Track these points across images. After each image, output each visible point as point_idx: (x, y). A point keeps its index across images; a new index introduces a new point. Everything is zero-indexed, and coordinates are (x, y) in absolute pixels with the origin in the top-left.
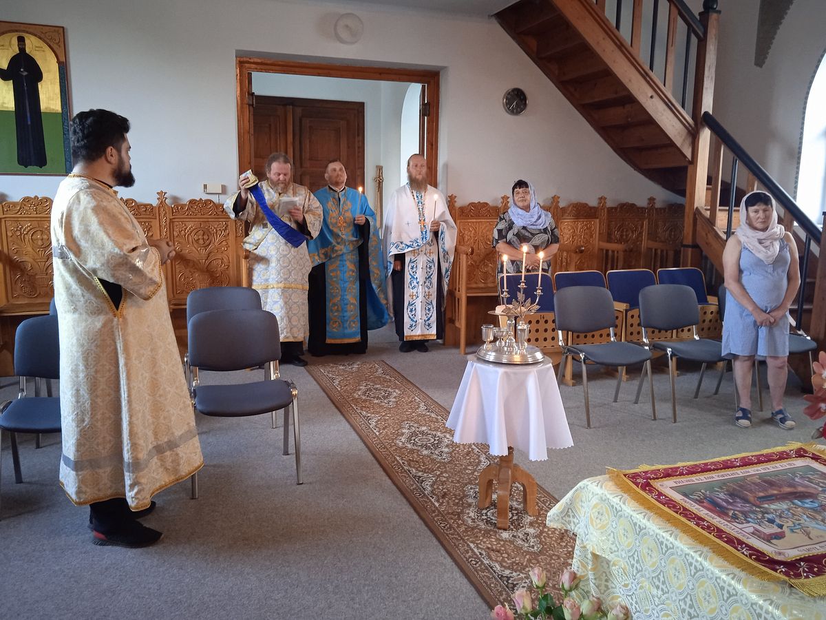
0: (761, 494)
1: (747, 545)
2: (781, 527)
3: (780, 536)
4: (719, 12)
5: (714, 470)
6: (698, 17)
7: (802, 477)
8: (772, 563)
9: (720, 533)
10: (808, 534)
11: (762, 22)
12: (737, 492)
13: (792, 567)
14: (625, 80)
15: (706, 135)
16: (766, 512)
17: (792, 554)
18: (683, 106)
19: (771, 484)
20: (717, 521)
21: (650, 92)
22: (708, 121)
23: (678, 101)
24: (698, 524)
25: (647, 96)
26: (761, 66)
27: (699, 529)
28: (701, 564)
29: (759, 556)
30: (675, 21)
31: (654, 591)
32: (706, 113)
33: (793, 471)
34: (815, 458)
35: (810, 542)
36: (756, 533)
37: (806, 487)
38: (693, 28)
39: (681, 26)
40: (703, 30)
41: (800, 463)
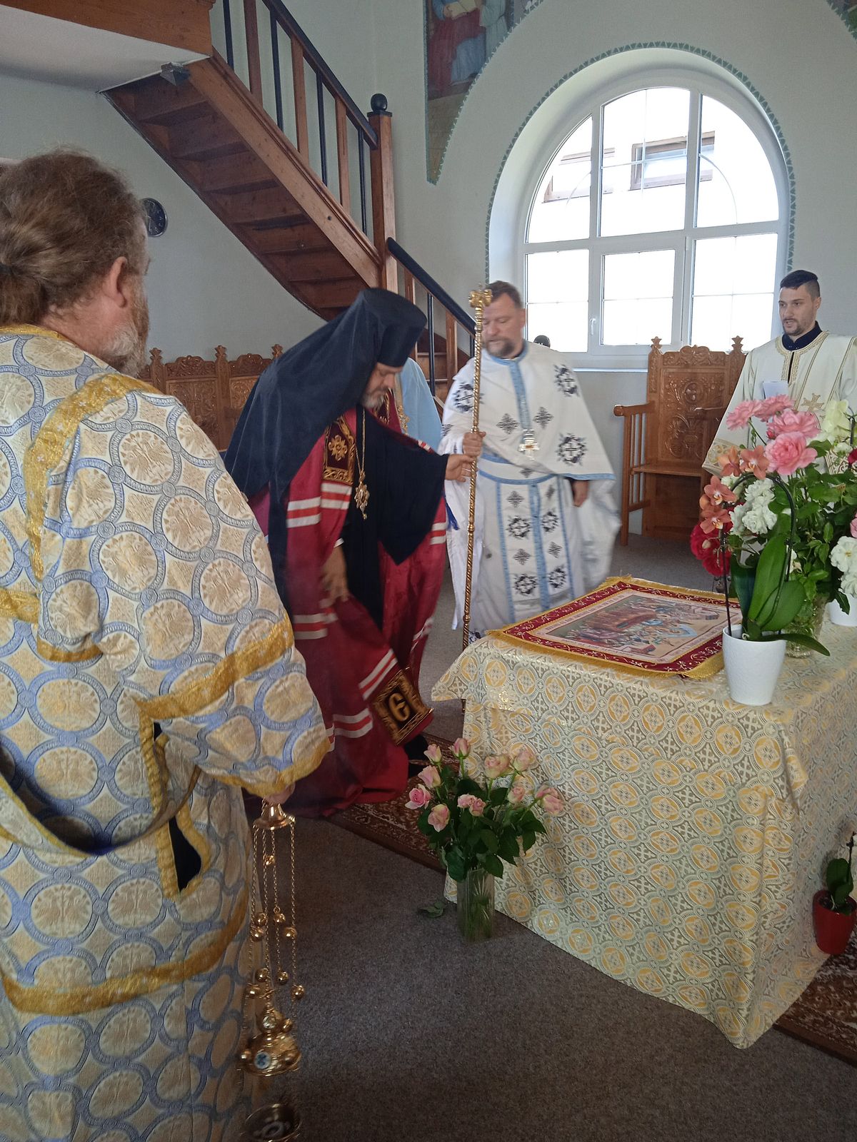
0: (617, 623)
1: (635, 661)
2: (648, 642)
3: (652, 649)
4: (390, 114)
5: (569, 613)
6: (367, 119)
7: (635, 605)
8: (661, 667)
9: (610, 657)
10: (669, 643)
11: (431, 130)
12: (598, 624)
13: (674, 665)
14: (297, 197)
15: (392, 265)
16: (629, 635)
17: (670, 659)
18: (364, 230)
19: (618, 615)
20: (600, 649)
21: (328, 213)
22: (394, 249)
23: (357, 224)
24: (589, 654)
25: (325, 218)
26: (434, 183)
27: (593, 657)
28: (610, 682)
29: (650, 665)
30: (344, 122)
31: (564, 723)
32: (390, 239)
33: (627, 601)
34: (634, 588)
35: (673, 648)
36: (634, 650)
37: (644, 611)
38: (365, 133)
39: (351, 131)
40: (375, 135)
41: (626, 594)
